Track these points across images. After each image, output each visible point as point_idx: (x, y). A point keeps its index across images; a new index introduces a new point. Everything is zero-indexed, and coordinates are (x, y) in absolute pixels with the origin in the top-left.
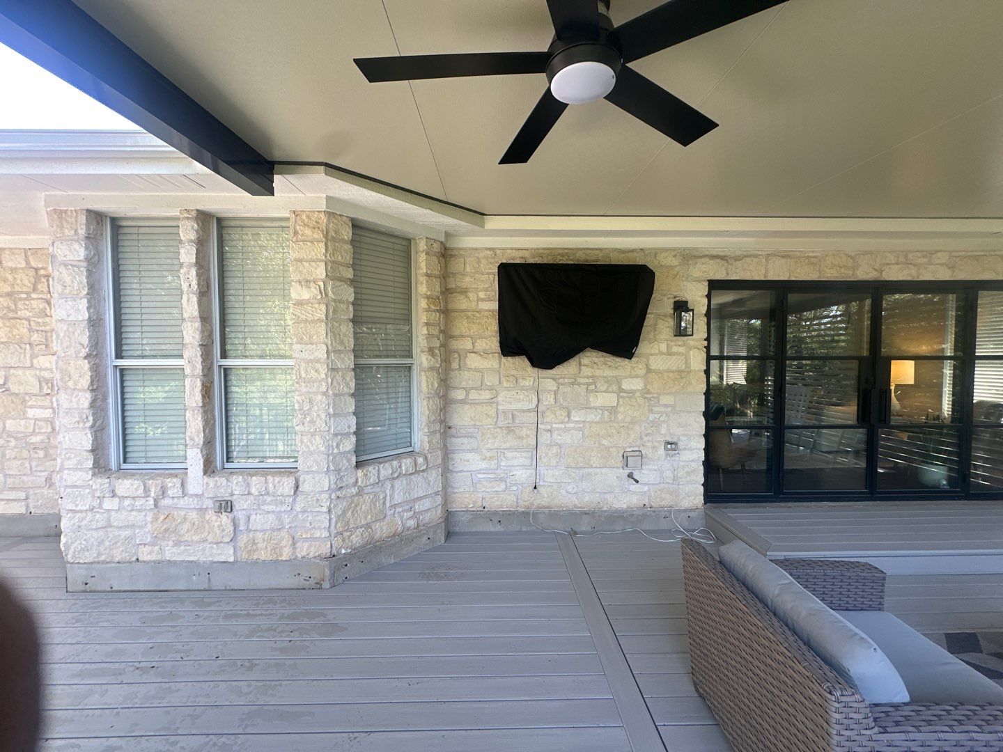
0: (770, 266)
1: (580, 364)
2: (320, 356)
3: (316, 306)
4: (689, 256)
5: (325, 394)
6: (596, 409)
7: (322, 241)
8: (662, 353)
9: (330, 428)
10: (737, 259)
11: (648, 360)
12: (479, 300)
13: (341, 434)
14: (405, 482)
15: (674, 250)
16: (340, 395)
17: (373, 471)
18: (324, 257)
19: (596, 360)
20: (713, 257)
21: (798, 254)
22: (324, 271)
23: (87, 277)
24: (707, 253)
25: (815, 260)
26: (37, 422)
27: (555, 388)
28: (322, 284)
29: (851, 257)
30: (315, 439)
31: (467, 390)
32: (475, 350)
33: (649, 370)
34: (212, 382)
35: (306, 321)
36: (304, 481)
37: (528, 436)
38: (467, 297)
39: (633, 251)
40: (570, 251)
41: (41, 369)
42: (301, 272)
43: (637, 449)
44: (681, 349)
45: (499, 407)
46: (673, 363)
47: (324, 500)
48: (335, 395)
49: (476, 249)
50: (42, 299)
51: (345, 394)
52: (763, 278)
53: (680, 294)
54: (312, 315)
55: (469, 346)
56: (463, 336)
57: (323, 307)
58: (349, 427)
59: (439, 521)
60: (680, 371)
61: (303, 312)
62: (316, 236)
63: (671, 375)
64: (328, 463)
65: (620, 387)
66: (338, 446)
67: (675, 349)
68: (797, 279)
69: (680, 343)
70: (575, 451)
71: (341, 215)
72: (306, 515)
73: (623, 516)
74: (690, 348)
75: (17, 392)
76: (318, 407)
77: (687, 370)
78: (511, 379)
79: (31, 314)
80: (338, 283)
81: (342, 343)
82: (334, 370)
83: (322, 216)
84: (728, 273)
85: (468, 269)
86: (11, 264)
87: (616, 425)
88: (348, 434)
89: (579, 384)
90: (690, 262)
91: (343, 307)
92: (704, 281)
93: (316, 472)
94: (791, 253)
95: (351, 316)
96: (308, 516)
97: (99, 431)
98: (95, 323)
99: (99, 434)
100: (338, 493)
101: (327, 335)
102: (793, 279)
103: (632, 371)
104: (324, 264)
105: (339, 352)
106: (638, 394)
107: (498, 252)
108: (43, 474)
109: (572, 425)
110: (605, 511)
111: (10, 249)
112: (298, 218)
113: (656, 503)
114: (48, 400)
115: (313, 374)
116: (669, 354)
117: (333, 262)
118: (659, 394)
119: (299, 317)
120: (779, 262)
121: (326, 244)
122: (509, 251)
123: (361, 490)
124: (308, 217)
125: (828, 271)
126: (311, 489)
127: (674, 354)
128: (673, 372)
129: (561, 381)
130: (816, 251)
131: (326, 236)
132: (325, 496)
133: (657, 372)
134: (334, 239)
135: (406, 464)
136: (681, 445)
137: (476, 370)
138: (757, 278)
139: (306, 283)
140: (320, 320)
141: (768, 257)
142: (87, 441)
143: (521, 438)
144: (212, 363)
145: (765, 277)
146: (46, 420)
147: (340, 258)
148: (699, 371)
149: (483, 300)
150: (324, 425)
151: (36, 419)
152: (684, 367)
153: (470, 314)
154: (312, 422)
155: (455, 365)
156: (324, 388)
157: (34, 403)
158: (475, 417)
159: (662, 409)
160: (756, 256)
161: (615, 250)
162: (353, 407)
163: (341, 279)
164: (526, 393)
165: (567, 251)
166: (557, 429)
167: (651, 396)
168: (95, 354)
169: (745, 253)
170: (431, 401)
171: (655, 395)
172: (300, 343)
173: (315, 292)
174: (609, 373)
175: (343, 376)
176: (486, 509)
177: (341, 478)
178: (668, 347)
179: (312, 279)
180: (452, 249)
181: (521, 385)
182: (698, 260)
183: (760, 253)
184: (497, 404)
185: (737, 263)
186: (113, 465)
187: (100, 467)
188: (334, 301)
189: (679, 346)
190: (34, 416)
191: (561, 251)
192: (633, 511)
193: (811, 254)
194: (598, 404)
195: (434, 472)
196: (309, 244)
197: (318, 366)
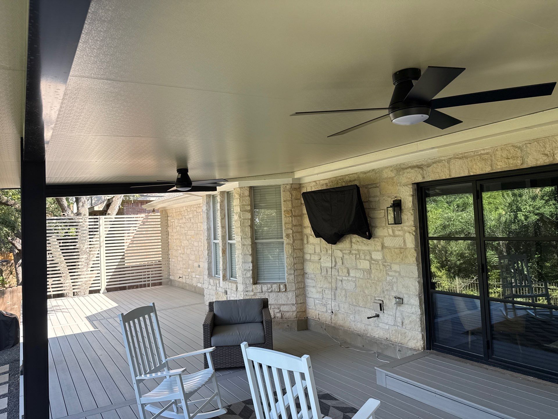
0: (452, 167)
1: (351, 242)
2: (240, 240)
4: (400, 169)
5: (241, 254)
6: (360, 270)
8: (390, 236)
9: (243, 267)
10: (429, 166)
11: (383, 240)
13: (247, 270)
14: (275, 295)
15: (391, 167)
16: (246, 255)
17: (259, 287)
18: (239, 204)
19: (358, 239)
20: (412, 167)
21: (472, 154)
22: (239, 209)
23: (207, 215)
24: (410, 165)
25: (486, 157)
27: (341, 256)
28: (239, 214)
29: (519, 148)
30: (240, 271)
31: (311, 255)
33: (383, 247)
34: (226, 248)
36: (239, 287)
37: (333, 282)
39: (369, 172)
40: (344, 177)
42: (236, 210)
43: (380, 299)
44: (400, 233)
45: (322, 265)
46: (397, 242)
47: (242, 295)
48: (245, 255)
49: (310, 182)
51: (248, 255)
52: (448, 177)
53: (398, 195)
55: (310, 232)
56: (308, 227)
57: (239, 222)
58: (249, 267)
59: (294, 319)
60: (401, 248)
61: (236, 224)
62: (238, 197)
63: (396, 250)
64: (243, 280)
65: (371, 257)
66: (245, 275)
67: (397, 233)
68: (475, 174)
69: (400, 229)
70: (352, 294)
71: (244, 187)
73: (377, 343)
74: (405, 232)
76: (240, 259)
77: (405, 247)
78: (324, 250)
80: (244, 212)
81: (246, 235)
82: (243, 245)
83: (238, 189)
84: (424, 178)
87: (370, 281)
88: (249, 270)
89: (352, 254)
90: (401, 173)
91: (246, 221)
92: (408, 185)
93: (240, 284)
94: (466, 154)
95: (250, 224)
97: (210, 263)
98: (209, 229)
99: (210, 264)
100: (246, 293)
101: (241, 232)
102: (472, 174)
103: (375, 247)
104: (239, 206)
105: (245, 238)
106: (380, 262)
107: (317, 182)
109: (350, 279)
110: (368, 337)
112: (235, 191)
113: (393, 339)
115: (239, 247)
116: (395, 236)
117: (243, 205)
118: (391, 264)
120: (459, 162)
121: (240, 199)
122: (321, 181)
123: (255, 294)
125: (498, 163)
126: (240, 290)
127: (397, 236)
128: (397, 248)
129: (344, 252)
130: (486, 149)
131: (240, 196)
132: (242, 293)
133: (389, 248)
134: (243, 197)
135: (274, 287)
136: (405, 301)
137: (313, 244)
138: (444, 178)
140: (239, 227)
141: (449, 161)
142: (206, 266)
144: (226, 242)
145: (450, 176)
147: (245, 203)
148: (412, 248)
150: (241, 266)
152: (403, 245)
155: (305, 242)
156: (241, 252)
158: (313, 269)
159: (393, 274)
160: (440, 161)
161: (361, 172)
162: (251, 260)
163: (246, 211)
164: (331, 258)
165: (342, 177)
166: (345, 280)
167: (387, 264)
168: (209, 239)
169: (433, 161)
170: (288, 259)
171: (389, 264)
172: (236, 235)
173: (238, 217)
174: (365, 248)
175: (246, 248)
176: (320, 321)
177: (247, 287)
178: (393, 231)
180: (303, 184)
182: (405, 171)
183: (443, 158)
184: (321, 262)
185: (428, 168)
186: (213, 275)
187: (210, 275)
188: (243, 219)
189: (399, 230)
191: (340, 178)
192: (382, 341)
193: (482, 152)
194: (361, 267)
195: (291, 293)
196: (237, 200)
197: (240, 243)
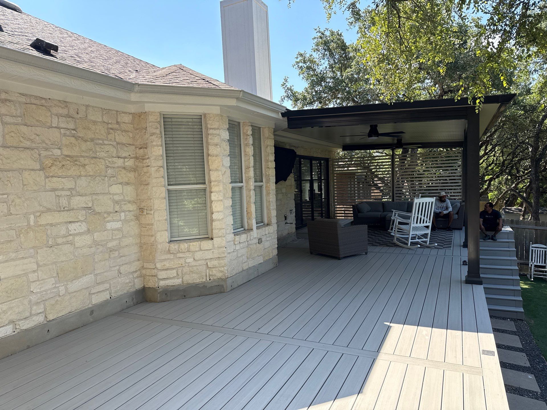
25: (306, 150)
26: (113, 232)
41: (114, 194)
43: (286, 213)
46: (290, 182)
50: (111, 145)
65: (282, 192)
75: (100, 211)
77: (292, 185)
79: (106, 155)
86: (93, 118)
87: (282, 206)
103: (284, 186)
108: (116, 268)
111: (93, 107)
114: (118, 216)
127: (290, 179)
133: (288, 186)
146: (118, 229)
151: (113, 230)
157: (111, 219)
159: (289, 199)
167: (287, 194)
190: (111, 228)
192: (286, 236)
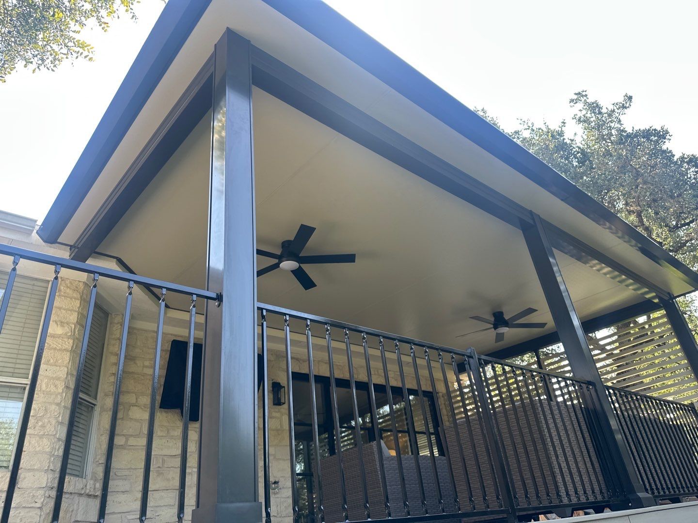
0: (320, 367)
2: (61, 375)
3: (66, 340)
5: (58, 404)
7: (78, 299)
9: (57, 432)
10: (304, 361)
12: (144, 366)
13: (62, 441)
15: (272, 351)
18: (78, 309)
22: (76, 318)
25: (340, 367)
27: (196, 439)
28: (73, 326)
29: (356, 368)
30: (42, 441)
31: (127, 436)
32: (137, 405)
35: (55, 349)
36: (25, 478)
37: (173, 478)
38: (135, 363)
42: (58, 316)
44: (278, 415)
46: (273, 424)
47: (39, 497)
48: (65, 407)
49: (146, 331)
53: (276, 378)
54: (62, 345)
55: (133, 401)
56: (128, 392)
57: (71, 341)
60: (278, 430)
61: (54, 342)
62: (75, 295)
63: (272, 432)
64: (49, 462)
66: (58, 450)
67: (274, 414)
69: (276, 410)
71: (90, 287)
72: (18, 512)
74: (283, 414)
76: (51, 415)
77: (281, 429)
78: (164, 430)
80: (81, 328)
81: (76, 369)
82: (68, 388)
83: (81, 285)
84: (300, 369)
85: (139, 343)
90: (280, 359)
91: (81, 345)
93: (37, 470)
96: (20, 513)
101: (69, 361)
104: (77, 313)
105: (73, 375)
112: (63, 282)
115: (53, 389)
116: (271, 417)
117: (81, 314)
119: (50, 345)
120: (324, 366)
124: (71, 283)
125: (347, 374)
126: (29, 485)
127: (274, 417)
128: (273, 430)
130: (340, 362)
131: (81, 297)
134: (84, 300)
136: (280, 484)
137: (136, 420)
139: (62, 324)
140: (66, 350)
141: (319, 362)
143: (168, 480)
145: (318, 374)
147: (85, 312)
149: (147, 367)
150: (53, 429)
152: (279, 427)
153: (136, 376)
154: (43, 426)
155: (120, 415)
156: (58, 400)
158: (131, 461)
164: (175, 442)
167: (260, 447)
172: (47, 364)
173: (68, 330)
175: (71, 394)
177: (54, 479)
178: (270, 412)
179: (66, 321)
181: (171, 435)
182: (284, 359)
183: (315, 359)
185: (304, 363)
188: (78, 339)
189: (276, 413)
193: (338, 364)
196: (69, 299)
197: (57, 382)
